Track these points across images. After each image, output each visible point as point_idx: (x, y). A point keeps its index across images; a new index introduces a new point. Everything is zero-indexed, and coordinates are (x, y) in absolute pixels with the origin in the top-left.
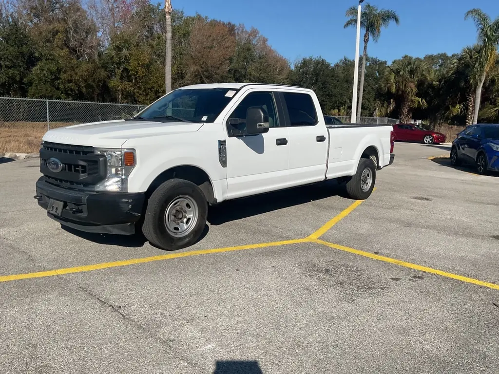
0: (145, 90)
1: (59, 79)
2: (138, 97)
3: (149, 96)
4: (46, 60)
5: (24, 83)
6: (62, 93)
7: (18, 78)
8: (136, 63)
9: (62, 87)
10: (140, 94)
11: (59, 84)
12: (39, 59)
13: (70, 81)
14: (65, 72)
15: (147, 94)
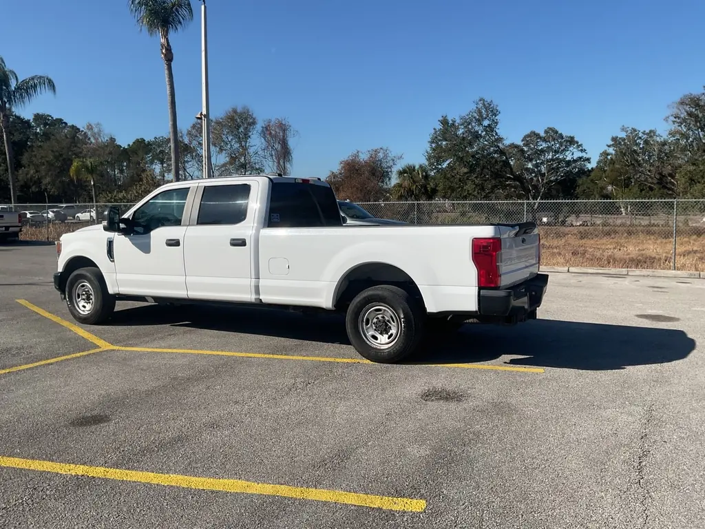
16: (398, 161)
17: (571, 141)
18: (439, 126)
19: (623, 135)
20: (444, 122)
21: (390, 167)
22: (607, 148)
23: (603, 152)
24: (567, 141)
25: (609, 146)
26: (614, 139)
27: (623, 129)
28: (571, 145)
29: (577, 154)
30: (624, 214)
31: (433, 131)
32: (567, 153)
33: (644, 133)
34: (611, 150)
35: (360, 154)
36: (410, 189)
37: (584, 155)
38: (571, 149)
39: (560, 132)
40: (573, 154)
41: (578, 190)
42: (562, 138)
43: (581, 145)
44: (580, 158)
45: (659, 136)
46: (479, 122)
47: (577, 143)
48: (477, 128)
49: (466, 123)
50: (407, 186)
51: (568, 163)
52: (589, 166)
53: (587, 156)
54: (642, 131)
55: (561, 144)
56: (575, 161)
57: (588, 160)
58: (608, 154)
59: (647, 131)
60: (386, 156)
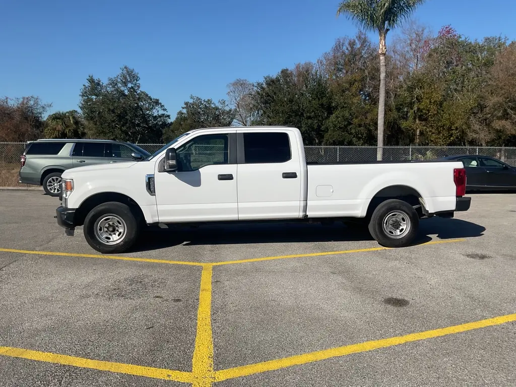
0: (438, 128)
1: (351, 124)
2: (431, 136)
3: (441, 135)
4: (341, 108)
5: (322, 131)
6: (354, 137)
7: (315, 127)
8: (428, 101)
9: (353, 131)
10: (432, 133)
11: (351, 129)
12: (336, 108)
13: (360, 126)
14: (356, 118)
15: (439, 133)
16: (48, 108)
17: (157, 102)
18: (88, 84)
19: (191, 101)
20: (91, 80)
21: (40, 113)
22: (181, 109)
23: (179, 112)
24: (154, 102)
25: (183, 108)
26: (186, 104)
27: (192, 97)
28: (156, 105)
29: (161, 112)
30: (194, 154)
31: (83, 87)
32: (154, 111)
33: (204, 101)
34: (185, 111)
35: (9, 101)
36: (64, 132)
37: (165, 112)
38: (157, 108)
39: (149, 96)
40: (158, 112)
41: (164, 137)
42: (151, 100)
43: (163, 106)
44: (163, 115)
45: (214, 104)
46: (125, 84)
47: (161, 104)
48: (122, 88)
49: (113, 83)
50: (61, 129)
51: (155, 118)
52: (170, 121)
53: (168, 114)
54: (203, 99)
55: (150, 104)
56: (160, 117)
57: (168, 116)
58: (183, 114)
59: (206, 100)
60: (36, 103)
